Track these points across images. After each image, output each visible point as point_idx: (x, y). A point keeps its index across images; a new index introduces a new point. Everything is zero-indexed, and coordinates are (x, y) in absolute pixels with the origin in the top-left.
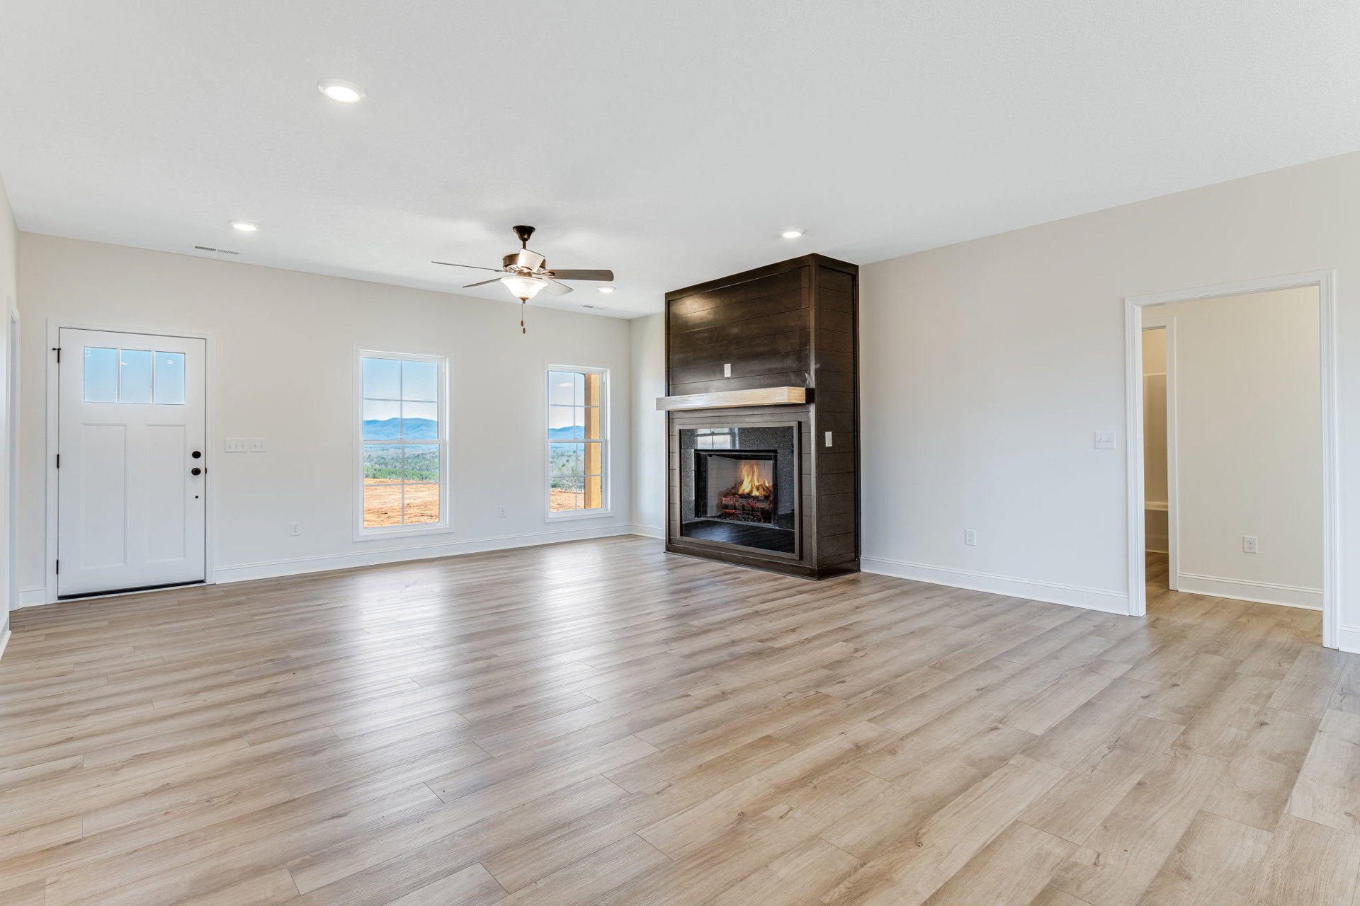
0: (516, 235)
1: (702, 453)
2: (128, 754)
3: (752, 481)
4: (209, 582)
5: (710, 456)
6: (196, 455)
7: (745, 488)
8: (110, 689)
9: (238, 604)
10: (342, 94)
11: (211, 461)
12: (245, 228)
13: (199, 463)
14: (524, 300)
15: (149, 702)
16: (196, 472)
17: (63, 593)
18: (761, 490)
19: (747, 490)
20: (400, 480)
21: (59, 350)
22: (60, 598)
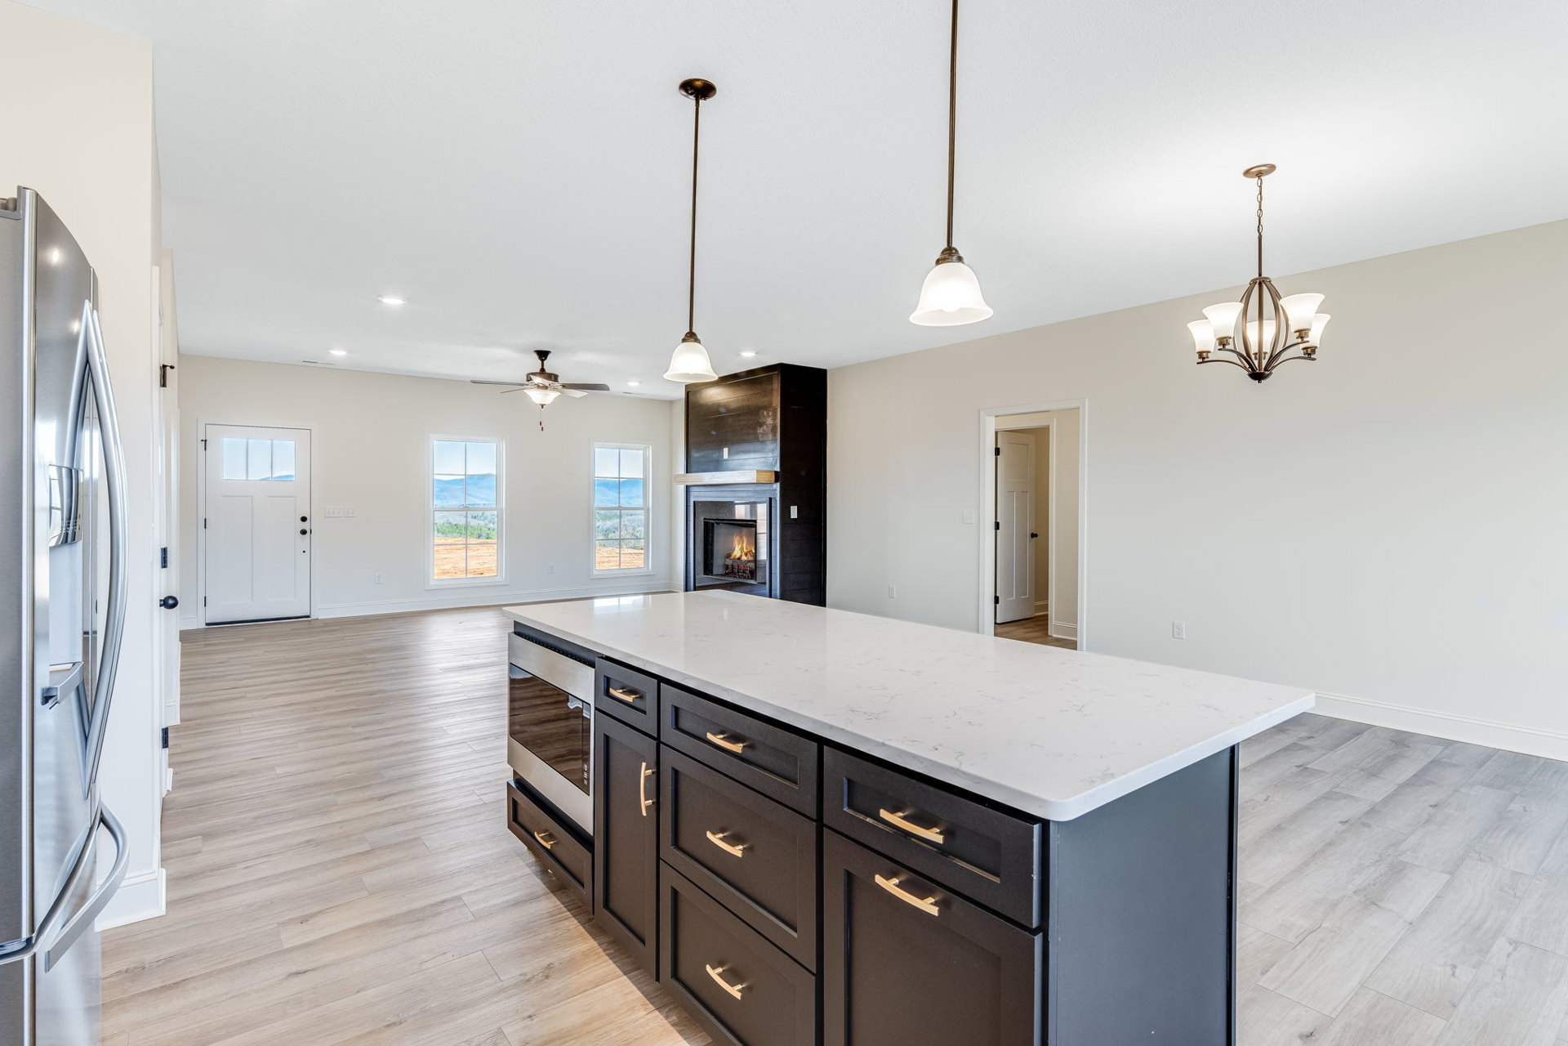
0: (536, 356)
1: (711, 521)
2: (270, 693)
3: (742, 549)
4: (313, 617)
5: (718, 524)
6: (304, 519)
7: (737, 553)
8: (253, 670)
9: (334, 631)
10: (393, 301)
11: (314, 524)
12: (338, 353)
13: (305, 526)
14: (542, 406)
15: (279, 675)
16: (304, 532)
17: (208, 622)
18: (749, 555)
19: (738, 556)
20: (461, 540)
21: (206, 441)
22: (207, 624)
